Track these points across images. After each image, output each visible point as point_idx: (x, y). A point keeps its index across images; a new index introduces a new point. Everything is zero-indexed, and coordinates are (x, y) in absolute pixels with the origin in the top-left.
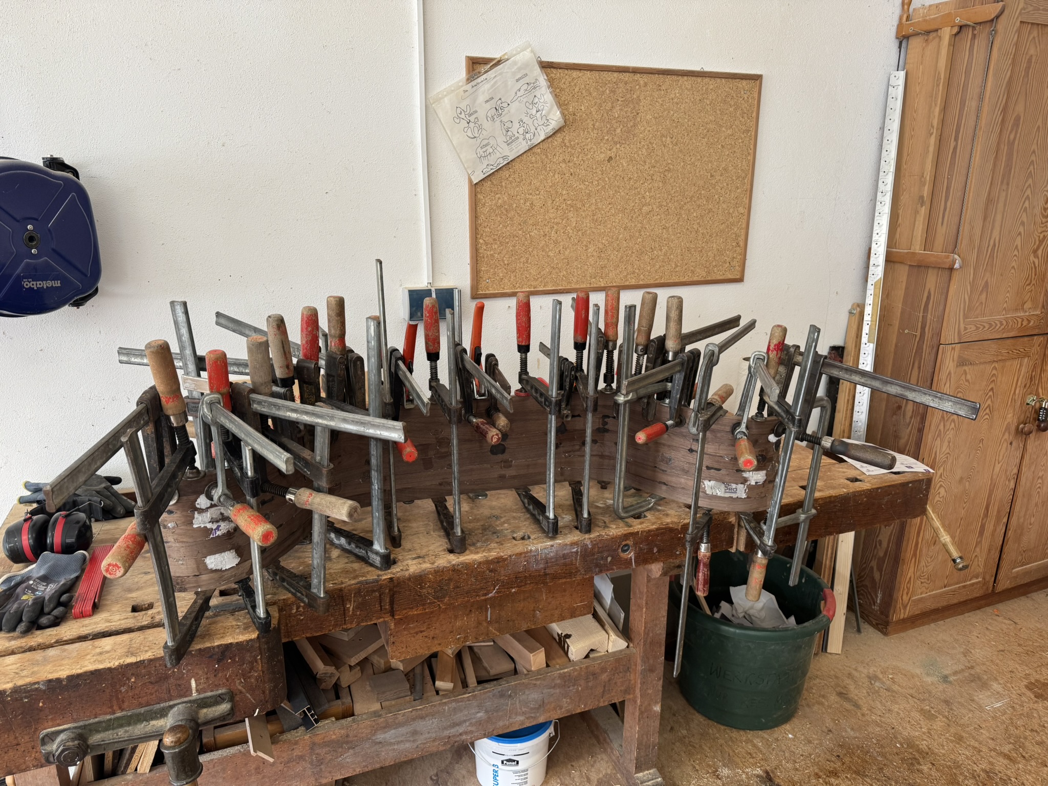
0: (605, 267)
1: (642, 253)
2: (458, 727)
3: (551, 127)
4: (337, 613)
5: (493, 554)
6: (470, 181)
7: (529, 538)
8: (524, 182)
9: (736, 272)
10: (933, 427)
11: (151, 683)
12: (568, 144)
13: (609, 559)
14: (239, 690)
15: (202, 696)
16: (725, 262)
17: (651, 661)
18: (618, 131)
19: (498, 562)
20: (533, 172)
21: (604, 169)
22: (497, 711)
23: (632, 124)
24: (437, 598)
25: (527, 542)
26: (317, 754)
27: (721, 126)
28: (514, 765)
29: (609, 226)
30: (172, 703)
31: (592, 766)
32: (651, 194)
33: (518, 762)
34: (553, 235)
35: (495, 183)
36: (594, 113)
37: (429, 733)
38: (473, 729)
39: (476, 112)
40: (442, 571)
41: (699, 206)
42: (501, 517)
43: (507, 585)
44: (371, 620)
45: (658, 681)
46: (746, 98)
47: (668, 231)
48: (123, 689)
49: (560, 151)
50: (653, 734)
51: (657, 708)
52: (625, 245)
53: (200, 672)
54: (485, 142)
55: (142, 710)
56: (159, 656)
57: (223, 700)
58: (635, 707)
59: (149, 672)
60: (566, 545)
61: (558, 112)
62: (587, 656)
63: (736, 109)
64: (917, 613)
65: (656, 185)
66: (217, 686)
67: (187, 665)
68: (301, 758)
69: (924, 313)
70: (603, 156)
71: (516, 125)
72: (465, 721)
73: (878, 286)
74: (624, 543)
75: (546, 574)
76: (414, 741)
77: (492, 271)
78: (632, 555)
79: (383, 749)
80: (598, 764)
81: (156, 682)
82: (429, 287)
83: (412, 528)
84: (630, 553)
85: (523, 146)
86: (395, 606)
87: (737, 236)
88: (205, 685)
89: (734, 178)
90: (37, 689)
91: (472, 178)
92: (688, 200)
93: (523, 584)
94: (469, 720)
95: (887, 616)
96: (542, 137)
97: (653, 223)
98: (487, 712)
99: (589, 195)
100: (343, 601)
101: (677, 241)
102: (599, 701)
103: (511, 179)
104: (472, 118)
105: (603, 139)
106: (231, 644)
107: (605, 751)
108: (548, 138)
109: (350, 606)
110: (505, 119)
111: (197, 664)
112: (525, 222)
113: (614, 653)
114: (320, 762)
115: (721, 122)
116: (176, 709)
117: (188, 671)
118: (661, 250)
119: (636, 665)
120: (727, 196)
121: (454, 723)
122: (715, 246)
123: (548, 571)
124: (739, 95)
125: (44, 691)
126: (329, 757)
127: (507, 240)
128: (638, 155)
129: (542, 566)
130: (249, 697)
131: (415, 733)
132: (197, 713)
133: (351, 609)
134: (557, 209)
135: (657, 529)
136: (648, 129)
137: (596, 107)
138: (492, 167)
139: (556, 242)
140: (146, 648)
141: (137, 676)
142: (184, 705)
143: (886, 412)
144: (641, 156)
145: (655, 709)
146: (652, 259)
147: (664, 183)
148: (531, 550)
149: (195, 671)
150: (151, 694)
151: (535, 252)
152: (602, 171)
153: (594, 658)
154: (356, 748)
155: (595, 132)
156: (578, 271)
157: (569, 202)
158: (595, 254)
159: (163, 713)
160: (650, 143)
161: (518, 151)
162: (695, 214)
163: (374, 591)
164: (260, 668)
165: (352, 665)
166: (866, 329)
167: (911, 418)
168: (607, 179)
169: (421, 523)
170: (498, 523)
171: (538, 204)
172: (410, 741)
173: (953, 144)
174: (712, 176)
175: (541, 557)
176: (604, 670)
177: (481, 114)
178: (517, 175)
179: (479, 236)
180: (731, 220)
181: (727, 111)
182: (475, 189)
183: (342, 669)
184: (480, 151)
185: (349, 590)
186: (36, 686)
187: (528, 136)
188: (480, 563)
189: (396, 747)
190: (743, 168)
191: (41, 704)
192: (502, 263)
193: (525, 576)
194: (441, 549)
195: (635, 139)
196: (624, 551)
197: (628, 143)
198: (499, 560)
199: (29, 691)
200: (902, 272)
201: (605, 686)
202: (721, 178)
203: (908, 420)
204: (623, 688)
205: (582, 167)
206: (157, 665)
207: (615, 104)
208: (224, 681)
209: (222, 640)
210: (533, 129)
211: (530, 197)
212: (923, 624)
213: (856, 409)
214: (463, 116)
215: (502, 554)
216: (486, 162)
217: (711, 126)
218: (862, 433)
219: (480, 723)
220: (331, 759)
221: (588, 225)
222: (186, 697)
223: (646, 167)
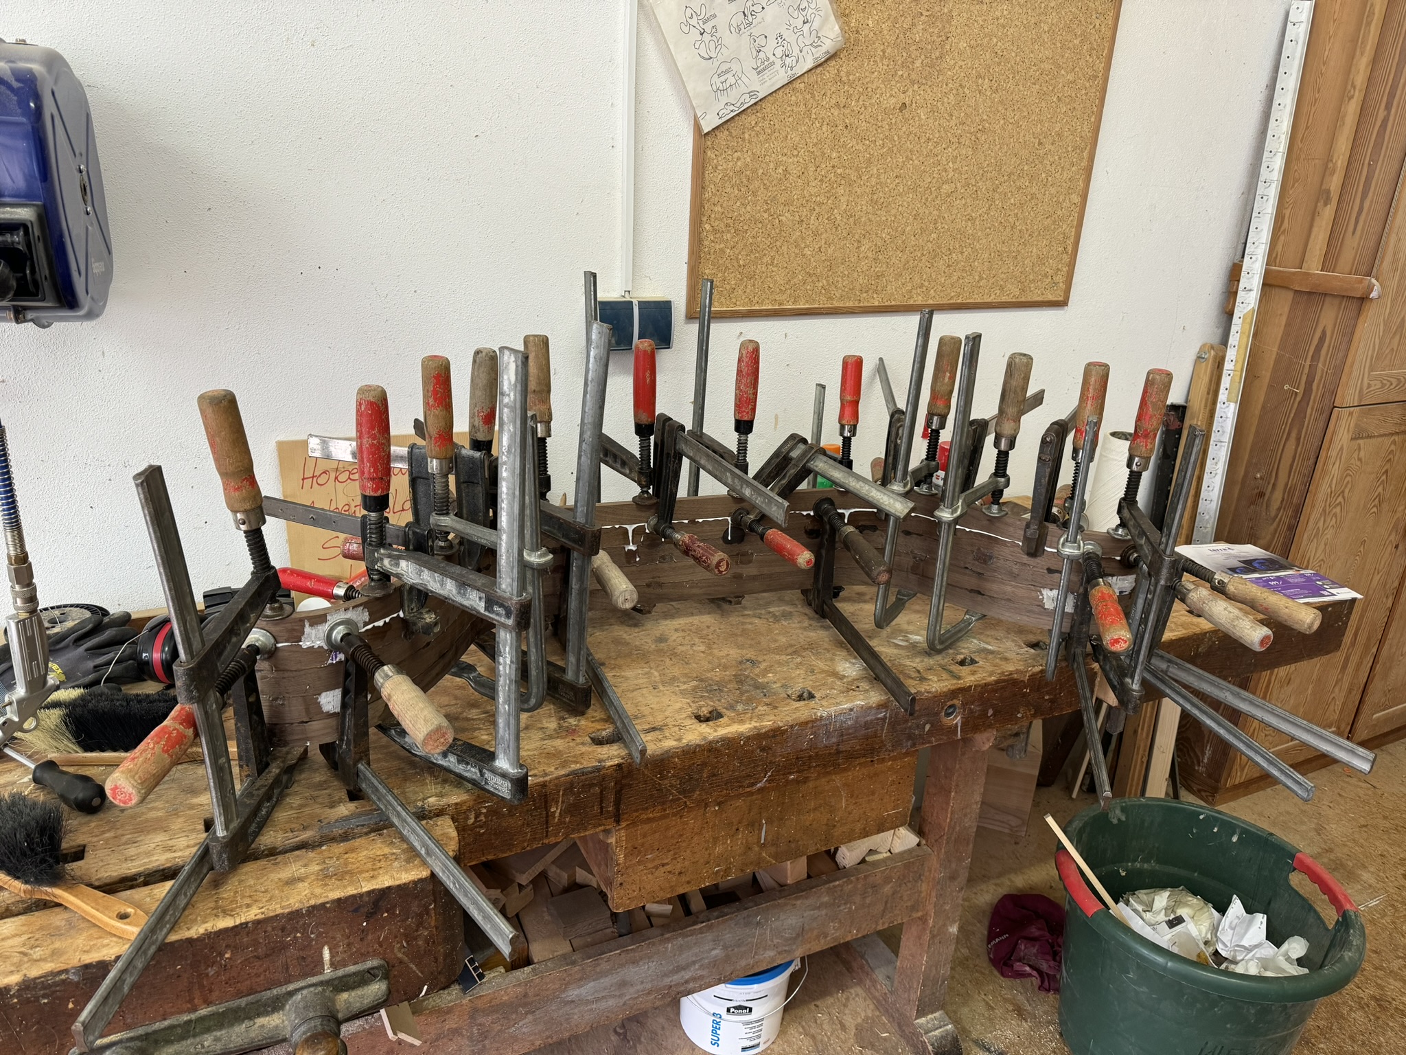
0: (883, 275)
1: (935, 256)
2: (683, 973)
3: (824, 49)
4: (536, 822)
5: (767, 724)
6: (697, 127)
7: (811, 696)
8: (777, 134)
9: (1059, 292)
10: (1311, 524)
11: (258, 957)
12: (844, 79)
13: (927, 727)
14: (398, 959)
15: (340, 972)
16: (1046, 276)
17: (954, 866)
18: (918, 63)
19: (774, 736)
20: (791, 119)
21: (893, 121)
22: (739, 946)
23: (938, 54)
24: (683, 792)
25: (812, 703)
26: (480, 1025)
27: (1059, 67)
28: (746, 1014)
29: (893, 212)
30: (291, 987)
31: (845, 1006)
32: (956, 167)
33: (751, 1010)
34: (812, 222)
35: (734, 134)
36: (885, 32)
37: (642, 983)
38: (704, 973)
39: (714, 16)
40: (694, 752)
41: (1019, 188)
42: (760, 662)
43: (784, 770)
44: (586, 829)
45: (959, 891)
46: (1097, 26)
47: (973, 224)
48: (211, 971)
49: (833, 89)
50: (945, 965)
51: (954, 929)
52: (913, 243)
53: (339, 936)
54: (724, 67)
55: (243, 1002)
56: (272, 914)
57: (375, 976)
58: (924, 929)
59: (256, 940)
60: (871, 708)
61: (837, 27)
62: (863, 861)
63: (1082, 42)
64: (1255, 776)
65: (964, 152)
66: (364, 956)
67: (317, 926)
68: (456, 1032)
69: (1312, 361)
70: (892, 101)
71: (772, 43)
72: (694, 963)
73: (1248, 320)
74: (949, 704)
75: (838, 752)
76: (621, 996)
77: (720, 275)
78: (958, 720)
79: (576, 1011)
80: (852, 1002)
81: (267, 956)
82: (628, 299)
83: (627, 678)
84: (956, 717)
85: (780, 77)
86: (622, 807)
87: (1066, 237)
88: (344, 956)
89: (1070, 149)
90: (63, 981)
91: (703, 123)
92: (1006, 178)
93: (806, 767)
94: (701, 960)
95: (1218, 781)
96: (809, 65)
97: (955, 212)
98: (725, 947)
99: (869, 161)
100: (546, 802)
101: (984, 241)
102: (877, 924)
103: (757, 129)
104: (708, 27)
105: (896, 73)
106: (389, 888)
107: (860, 983)
108: (816, 67)
109: (556, 810)
110: (756, 32)
111: (333, 924)
112: (774, 199)
113: (902, 854)
114: (484, 1035)
115: (1060, 61)
116: (298, 997)
117: (319, 935)
118: (962, 253)
119: (930, 871)
120: (1057, 175)
121: (677, 967)
122: (1035, 250)
123: (842, 748)
124: (1089, 20)
125: (78, 983)
126: (497, 1027)
127: (745, 228)
128: (943, 104)
129: (834, 740)
130: (414, 968)
131: (623, 984)
132: (333, 1001)
133: (557, 814)
134: (821, 181)
135: (997, 682)
136: (961, 63)
137: (889, 23)
138: (732, 108)
139: (816, 234)
140: (247, 901)
141: (235, 948)
142: (312, 989)
143: (1239, 499)
144: (946, 105)
145: (951, 930)
146: (949, 266)
147: (975, 149)
148: (821, 717)
149: (330, 934)
150: (258, 975)
151: (784, 248)
152: (890, 125)
153: (875, 864)
154: (537, 1012)
155: (886, 61)
156: (843, 281)
157: (839, 171)
158: (870, 254)
159: (276, 1005)
160: (961, 85)
161: (772, 85)
162: (1012, 201)
163: (592, 785)
164: (433, 924)
165: (524, 884)
166: (1226, 382)
167: (1279, 509)
168: (896, 138)
169: (640, 671)
170: (757, 671)
171: (794, 171)
172: (615, 996)
173: (1382, 114)
174: (1040, 143)
175: (835, 725)
176: (887, 880)
177: (722, 20)
178: (767, 122)
179: (704, 219)
180: (1059, 212)
181: (1070, 45)
182: (703, 139)
183: (509, 889)
184: (717, 81)
185: (556, 786)
186: (63, 977)
187: (788, 61)
188: (748, 738)
189: (594, 1006)
190: (1083, 134)
191: (71, 1006)
192: (735, 264)
193: (810, 756)
194: (684, 715)
195: (941, 78)
196: (948, 715)
197: (929, 83)
198: (776, 734)
199: (50, 986)
200: (1283, 303)
201: (886, 903)
202: (1053, 148)
203: (1273, 513)
204: (909, 904)
205: (862, 117)
206: (269, 929)
207: (916, 21)
208: (376, 946)
209: (374, 882)
210: (796, 51)
211: (785, 158)
212: (1257, 790)
213: (1203, 495)
214: (694, 22)
215: (781, 724)
216: (724, 100)
217: (1046, 66)
218: (1209, 530)
219: (714, 964)
220: (499, 1031)
221: (865, 208)
222: (313, 976)
223: (953, 123)
